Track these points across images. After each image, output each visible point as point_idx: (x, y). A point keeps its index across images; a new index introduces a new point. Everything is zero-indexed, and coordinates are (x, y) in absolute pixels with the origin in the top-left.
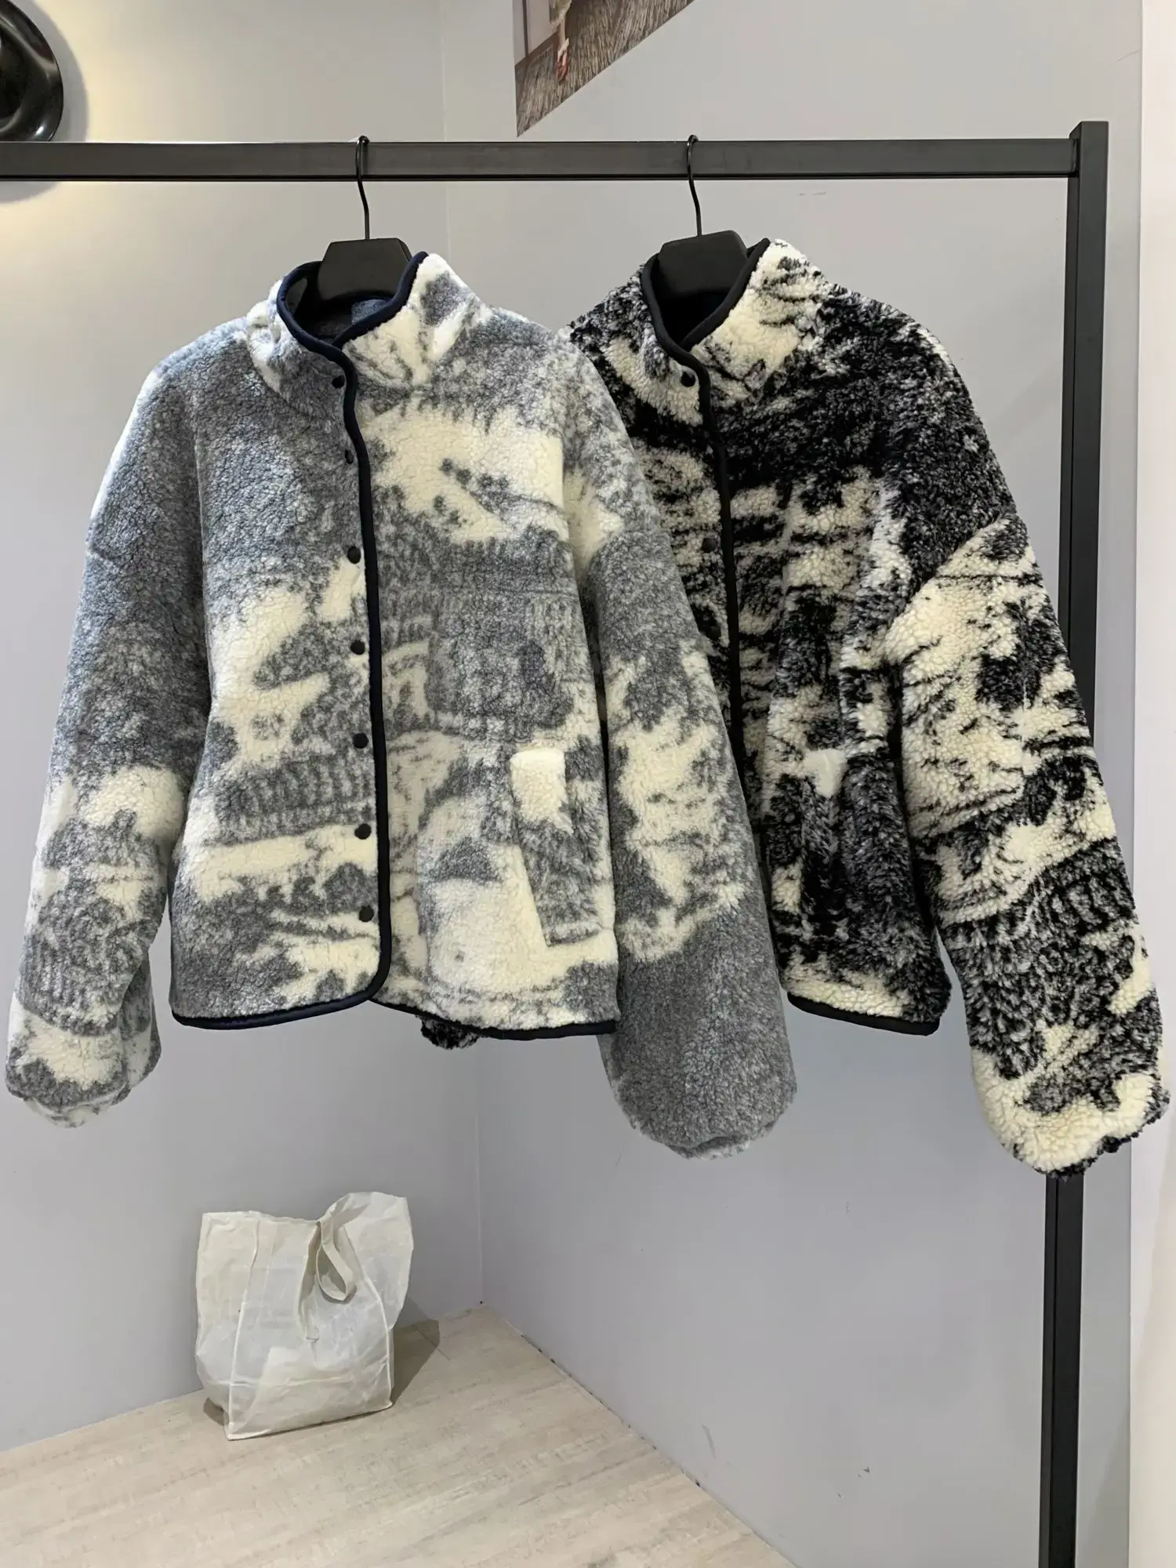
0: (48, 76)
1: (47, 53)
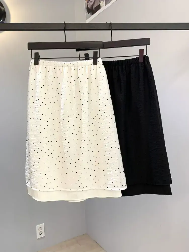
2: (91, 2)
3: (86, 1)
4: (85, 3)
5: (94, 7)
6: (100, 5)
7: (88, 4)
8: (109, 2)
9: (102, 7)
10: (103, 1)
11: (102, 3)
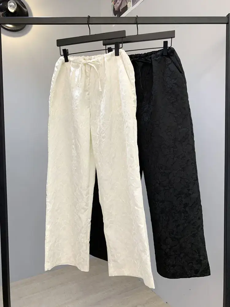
0: (25, 12)
1: (25, 7)
2: (118, 3)
3: (113, 3)
4: (112, 5)
5: (121, 9)
6: (127, 5)
7: (115, 5)
8: (136, 3)
9: (129, 8)
10: (131, 2)
11: (130, 4)
